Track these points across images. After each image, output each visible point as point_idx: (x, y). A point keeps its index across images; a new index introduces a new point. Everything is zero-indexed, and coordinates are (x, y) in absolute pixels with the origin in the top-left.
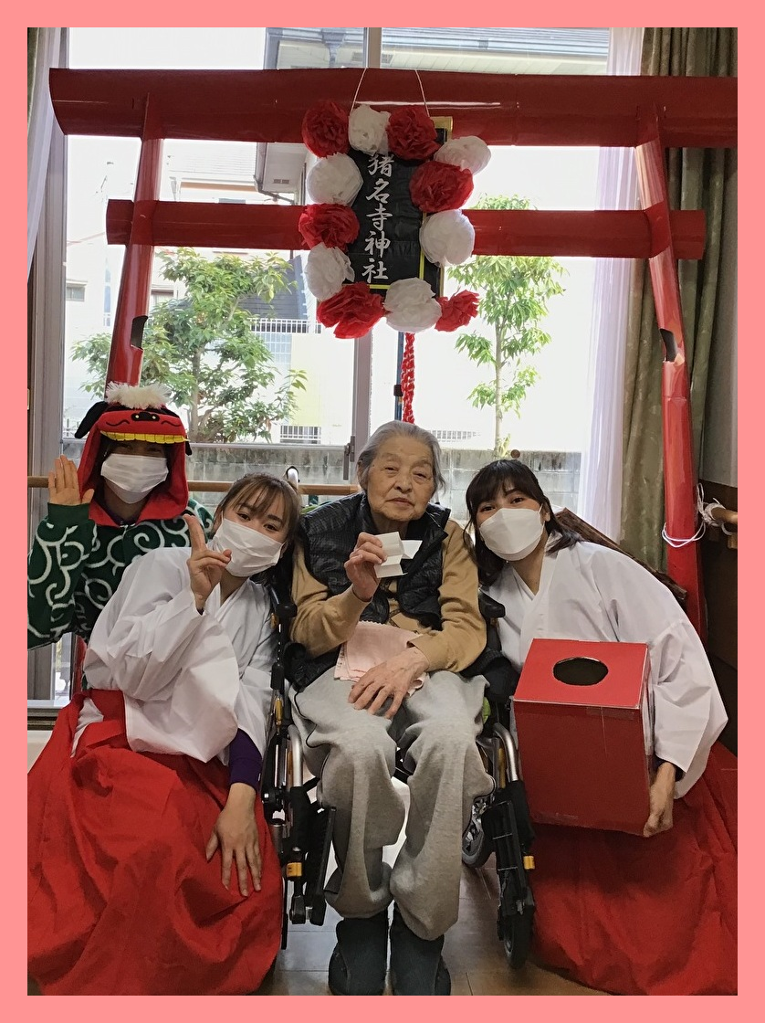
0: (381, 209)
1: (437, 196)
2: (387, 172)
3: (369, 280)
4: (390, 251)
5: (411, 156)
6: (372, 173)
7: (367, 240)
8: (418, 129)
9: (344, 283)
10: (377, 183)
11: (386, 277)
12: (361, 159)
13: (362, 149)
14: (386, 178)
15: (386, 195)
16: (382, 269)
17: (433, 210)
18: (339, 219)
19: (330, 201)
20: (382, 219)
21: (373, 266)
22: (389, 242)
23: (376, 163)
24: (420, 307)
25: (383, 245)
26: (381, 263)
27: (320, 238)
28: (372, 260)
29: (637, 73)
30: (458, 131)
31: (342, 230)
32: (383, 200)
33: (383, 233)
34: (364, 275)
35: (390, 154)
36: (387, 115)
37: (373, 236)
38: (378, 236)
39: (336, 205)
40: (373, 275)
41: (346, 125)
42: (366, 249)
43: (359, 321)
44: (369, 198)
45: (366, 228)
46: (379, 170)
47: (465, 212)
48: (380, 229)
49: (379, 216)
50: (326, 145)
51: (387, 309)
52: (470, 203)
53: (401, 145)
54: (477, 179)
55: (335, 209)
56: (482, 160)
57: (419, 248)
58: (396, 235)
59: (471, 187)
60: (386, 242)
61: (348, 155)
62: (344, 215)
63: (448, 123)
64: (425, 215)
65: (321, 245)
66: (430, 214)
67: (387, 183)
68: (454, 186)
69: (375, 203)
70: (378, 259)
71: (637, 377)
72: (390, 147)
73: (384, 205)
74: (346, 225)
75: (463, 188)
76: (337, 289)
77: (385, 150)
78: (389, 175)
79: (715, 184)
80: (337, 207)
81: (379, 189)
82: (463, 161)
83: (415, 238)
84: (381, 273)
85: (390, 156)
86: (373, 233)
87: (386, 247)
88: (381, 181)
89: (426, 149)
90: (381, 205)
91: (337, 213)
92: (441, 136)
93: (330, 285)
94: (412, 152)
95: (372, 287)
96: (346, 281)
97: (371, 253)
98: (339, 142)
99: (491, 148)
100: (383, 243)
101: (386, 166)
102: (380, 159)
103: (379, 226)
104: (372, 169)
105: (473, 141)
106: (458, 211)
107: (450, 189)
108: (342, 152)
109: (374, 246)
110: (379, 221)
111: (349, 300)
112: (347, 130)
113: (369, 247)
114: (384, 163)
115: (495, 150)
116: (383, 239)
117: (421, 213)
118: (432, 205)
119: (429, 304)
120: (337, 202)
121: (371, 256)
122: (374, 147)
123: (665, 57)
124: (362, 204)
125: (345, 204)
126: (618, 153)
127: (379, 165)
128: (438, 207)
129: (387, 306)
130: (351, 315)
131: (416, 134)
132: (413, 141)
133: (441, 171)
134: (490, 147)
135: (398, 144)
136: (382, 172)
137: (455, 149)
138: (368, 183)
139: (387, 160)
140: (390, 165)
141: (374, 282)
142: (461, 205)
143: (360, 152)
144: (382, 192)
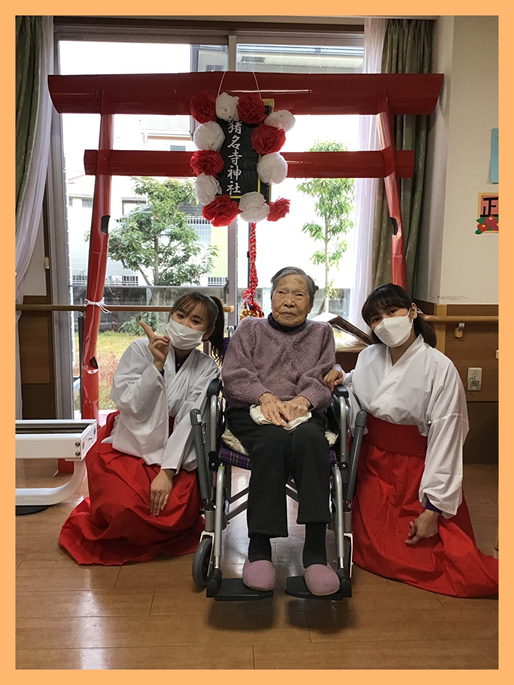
0: (236, 153)
1: (266, 145)
2: (238, 131)
3: (230, 194)
4: (241, 176)
5: (251, 122)
6: (230, 132)
7: (228, 171)
8: (254, 106)
9: (216, 195)
10: (233, 138)
11: (240, 192)
12: (224, 124)
13: (224, 118)
14: (238, 135)
15: (239, 145)
16: (237, 187)
17: (264, 153)
18: (212, 159)
19: (207, 148)
20: (237, 158)
21: (232, 185)
22: (241, 171)
23: (232, 126)
24: (258, 208)
25: (237, 173)
26: (237, 184)
27: (202, 170)
28: (232, 182)
29: (379, 72)
30: (278, 107)
31: (214, 165)
32: (237, 148)
33: (237, 166)
34: (227, 190)
35: (240, 121)
36: (237, 98)
37: (232, 168)
38: (235, 168)
39: (210, 151)
40: (232, 190)
41: (215, 104)
42: (228, 176)
43: (225, 217)
44: (229, 147)
45: (228, 163)
46: (234, 130)
47: (281, 154)
48: (236, 164)
49: (235, 157)
50: (204, 116)
51: (241, 209)
52: (285, 148)
53: (245, 116)
54: (288, 134)
55: (211, 153)
56: (290, 123)
57: (257, 175)
58: (244, 167)
59: (284, 139)
60: (239, 171)
61: (216, 122)
62: (214, 157)
63: (271, 102)
64: (260, 155)
65: (203, 174)
66: (263, 155)
67: (238, 138)
68: (275, 139)
69: (233, 149)
70: (235, 182)
71: (380, 244)
72: (239, 117)
73: (238, 151)
74: (216, 162)
75: (280, 139)
76: (213, 199)
77: (237, 118)
78: (240, 133)
79: (421, 135)
80: (211, 152)
81: (234, 141)
82: (280, 124)
83: (254, 169)
84: (237, 190)
85: (240, 122)
86: (232, 167)
87: (239, 174)
88: (235, 136)
89: (260, 117)
90: (236, 151)
91: (210, 156)
92: (267, 111)
93: (209, 197)
94: (252, 119)
95: (232, 197)
96: (217, 194)
97: (231, 178)
98: (211, 114)
99: (296, 116)
100: (237, 172)
101: (238, 128)
102: (235, 124)
103: (235, 162)
104: (230, 130)
105: (285, 112)
106: (278, 153)
107: (272, 140)
108: (213, 120)
109: (233, 174)
110: (235, 160)
111: (219, 205)
112: (215, 107)
113: (230, 175)
114: (237, 126)
115: (298, 117)
116: (237, 170)
117: (258, 155)
118: (263, 150)
119: (263, 206)
120: (211, 149)
121: (231, 180)
122: (230, 117)
123: (394, 62)
124: (225, 150)
125: (215, 150)
126: (369, 118)
127: (234, 127)
128: (266, 151)
129: (240, 208)
130: (221, 214)
131: (253, 109)
132: (252, 113)
133: (267, 130)
134: (294, 116)
135: (244, 115)
136: (236, 131)
137: (275, 118)
138: (228, 138)
139: (238, 124)
140: (240, 128)
141: (233, 194)
142: (279, 149)
143: (223, 120)
144: (236, 143)
